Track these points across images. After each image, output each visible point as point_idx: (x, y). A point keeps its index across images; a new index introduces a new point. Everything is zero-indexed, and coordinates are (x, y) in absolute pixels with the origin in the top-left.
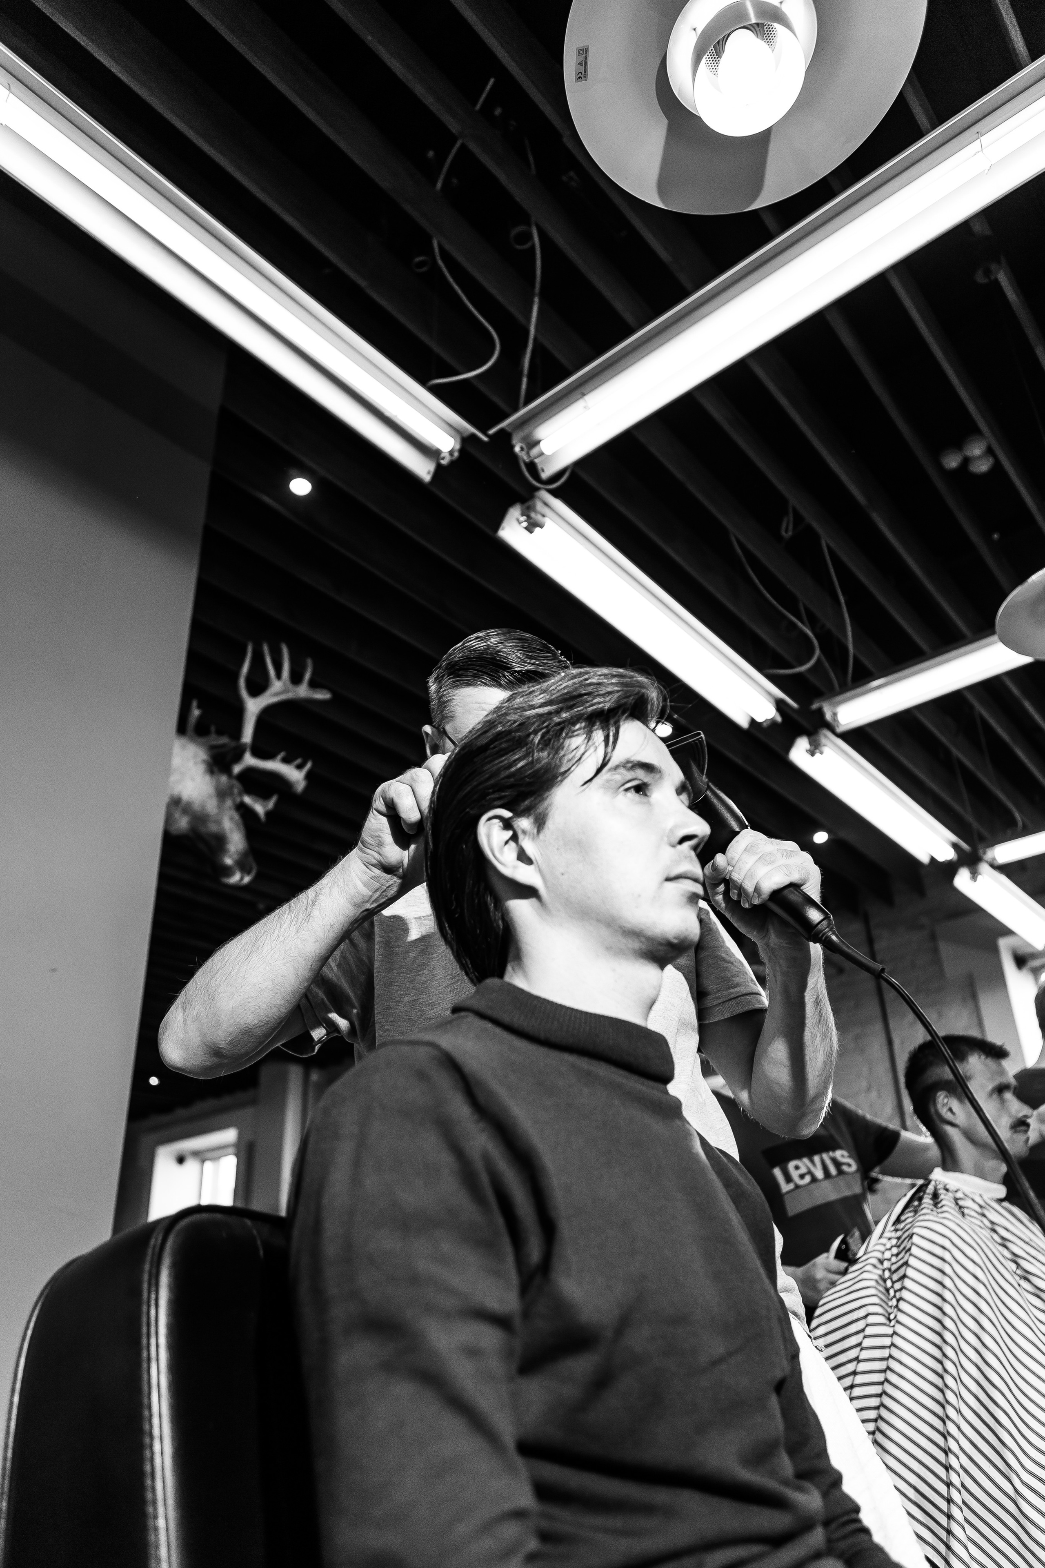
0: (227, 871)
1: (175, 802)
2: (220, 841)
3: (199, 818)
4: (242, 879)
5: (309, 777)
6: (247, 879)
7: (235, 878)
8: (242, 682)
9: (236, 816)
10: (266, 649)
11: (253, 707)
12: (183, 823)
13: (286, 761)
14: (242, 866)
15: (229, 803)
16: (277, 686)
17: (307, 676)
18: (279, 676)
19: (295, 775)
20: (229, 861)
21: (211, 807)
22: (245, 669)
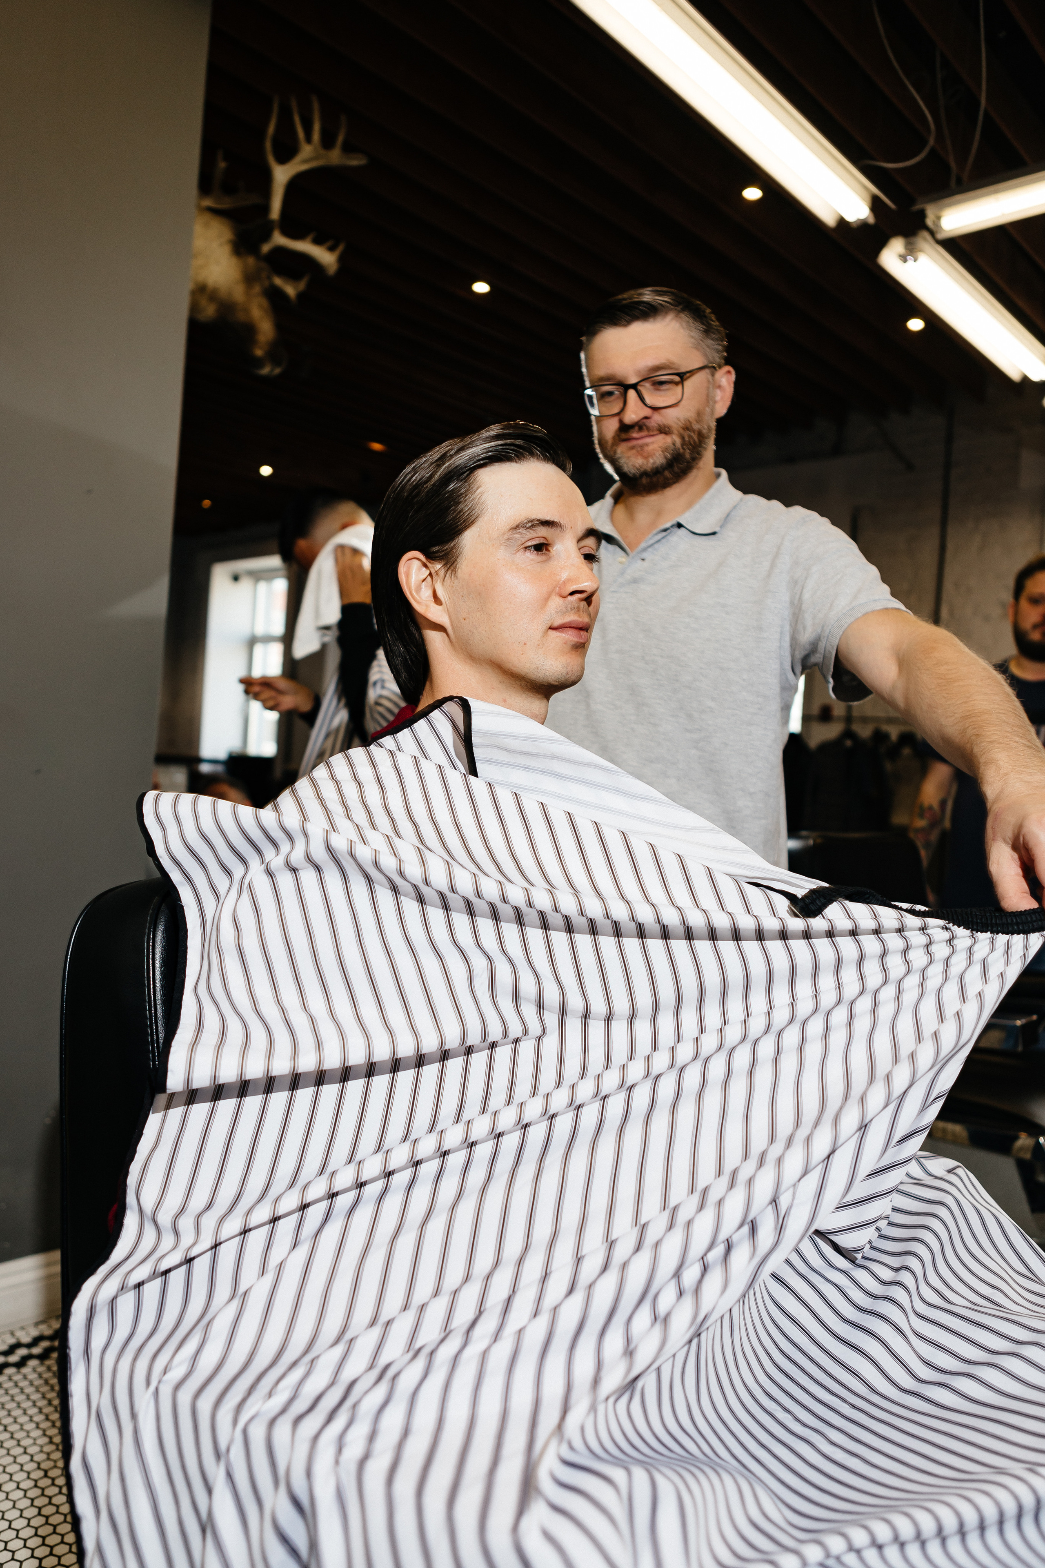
0: (259, 363)
1: (201, 291)
2: (249, 330)
3: (226, 307)
4: (272, 370)
5: (341, 259)
6: (277, 371)
7: (266, 371)
8: (268, 145)
9: (265, 302)
10: (294, 104)
11: (282, 175)
12: (209, 311)
13: (317, 242)
14: (273, 356)
15: (257, 289)
16: (307, 150)
17: (340, 139)
18: (309, 140)
19: (326, 257)
20: (259, 353)
21: (239, 293)
22: (271, 129)
